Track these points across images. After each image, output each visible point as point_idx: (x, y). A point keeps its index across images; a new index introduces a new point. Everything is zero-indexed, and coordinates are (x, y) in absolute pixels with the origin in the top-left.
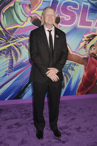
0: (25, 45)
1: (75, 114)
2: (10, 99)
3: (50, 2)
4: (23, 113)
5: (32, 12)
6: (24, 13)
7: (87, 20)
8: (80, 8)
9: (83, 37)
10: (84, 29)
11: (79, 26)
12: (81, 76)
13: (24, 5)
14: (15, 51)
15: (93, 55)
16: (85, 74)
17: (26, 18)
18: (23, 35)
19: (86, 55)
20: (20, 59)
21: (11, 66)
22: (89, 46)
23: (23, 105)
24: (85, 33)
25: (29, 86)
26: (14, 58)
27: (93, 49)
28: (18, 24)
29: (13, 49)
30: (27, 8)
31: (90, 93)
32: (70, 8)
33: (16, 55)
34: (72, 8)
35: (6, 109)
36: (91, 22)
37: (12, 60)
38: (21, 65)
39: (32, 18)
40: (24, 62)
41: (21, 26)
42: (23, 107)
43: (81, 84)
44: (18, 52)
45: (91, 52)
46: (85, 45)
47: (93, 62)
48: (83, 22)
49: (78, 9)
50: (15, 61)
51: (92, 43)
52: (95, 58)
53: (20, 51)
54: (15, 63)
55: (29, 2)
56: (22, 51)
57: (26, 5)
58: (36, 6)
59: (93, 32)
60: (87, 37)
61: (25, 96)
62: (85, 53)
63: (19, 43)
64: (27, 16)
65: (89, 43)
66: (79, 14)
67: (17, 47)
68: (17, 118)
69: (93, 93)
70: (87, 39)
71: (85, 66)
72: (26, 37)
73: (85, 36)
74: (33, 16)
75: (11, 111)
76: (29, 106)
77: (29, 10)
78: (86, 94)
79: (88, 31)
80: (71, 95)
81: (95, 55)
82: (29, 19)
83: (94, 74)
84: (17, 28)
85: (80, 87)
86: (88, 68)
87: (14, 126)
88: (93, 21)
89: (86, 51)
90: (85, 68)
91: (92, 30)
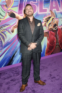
0: (8, 30)
1: (47, 68)
2: (5, 66)
3: (18, 1)
4: (14, 73)
5: (8, 9)
7: (43, 9)
8: (38, 2)
9: (43, 20)
10: (43, 14)
11: (39, 13)
12: (46, 44)
13: (2, 6)
14: (2, 36)
15: (51, 29)
16: (49, 42)
18: (6, 25)
19: (47, 30)
20: (6, 40)
21: (2, 45)
22: (47, 24)
23: (14, 68)
24: (44, 17)
25: (15, 56)
26: (2, 40)
27: (50, 26)
28: (1, 18)
29: (1, 35)
30: (5, 7)
31: (54, 53)
32: (32, 3)
33: (3, 38)
34: (33, 2)
35: (4, 73)
36: (46, 9)
37: (1, 41)
38: (8, 44)
39: (9, 13)
40: (9, 41)
41: (3, 19)
42: (14, 70)
43: (47, 49)
44: (4, 36)
45: (50, 28)
46: (45, 24)
47: (52, 34)
48: (41, 10)
49: (37, 2)
50: (3, 42)
51: (49, 22)
52: (53, 31)
53: (5, 35)
54: (3, 43)
55: (5, 4)
56: (7, 35)
57: (4, 5)
58: (10, 5)
59: (49, 15)
60: (46, 19)
61: (13, 62)
62: (46, 29)
63: (4, 30)
64: (5, 12)
65: (47, 22)
66: (38, 6)
67: (3, 33)
68: (11, 77)
69: (55, 53)
70: (46, 20)
71: (48, 37)
72: (7, 25)
73: (44, 19)
74: (9, 12)
75: (7, 73)
76: (18, 68)
77: (6, 8)
78: (51, 54)
79: (45, 15)
81: (52, 29)
82: (7, 14)
83: (54, 41)
84: (1, 21)
85: (46, 51)
87: (11, 82)
88: (47, 8)
89: (47, 28)
90: (48, 39)
91: (47, 14)
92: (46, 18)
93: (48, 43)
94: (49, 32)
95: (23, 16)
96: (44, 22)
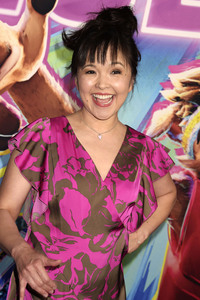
7: (184, 2)
9: (168, 84)
46: (176, 119)
60: (185, 84)
65: (193, 110)
70: (186, 93)
86: (189, 232)
92: (188, 74)
93: (168, 272)
94: (194, 187)
95: (18, 27)
96: (167, 103)
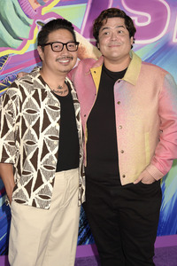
5: (45, 11)
6: (22, 14)
11: (175, 40)
17: (29, 28)
28: (7, 46)
64: (31, 22)
74: (46, 20)
77: (36, 6)
80: (163, 234)
84: (5, 58)
